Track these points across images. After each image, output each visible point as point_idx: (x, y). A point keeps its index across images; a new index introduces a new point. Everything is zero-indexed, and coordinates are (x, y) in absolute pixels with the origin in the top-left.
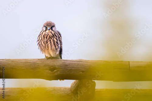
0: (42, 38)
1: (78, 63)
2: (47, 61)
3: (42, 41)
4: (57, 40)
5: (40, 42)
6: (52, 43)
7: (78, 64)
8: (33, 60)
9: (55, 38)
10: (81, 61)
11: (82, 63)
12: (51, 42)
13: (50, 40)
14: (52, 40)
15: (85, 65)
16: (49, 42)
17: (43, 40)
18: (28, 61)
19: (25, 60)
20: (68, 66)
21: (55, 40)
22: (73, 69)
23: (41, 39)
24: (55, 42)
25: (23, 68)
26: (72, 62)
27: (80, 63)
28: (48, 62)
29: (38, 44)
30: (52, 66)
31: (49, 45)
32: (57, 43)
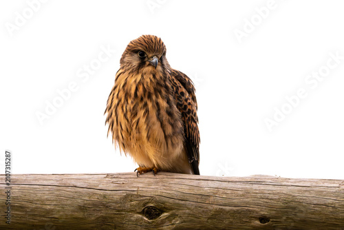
0: (120, 101)
1: (248, 186)
2: (139, 180)
3: (120, 111)
4: (168, 102)
5: (114, 114)
6: (153, 113)
7: (247, 193)
8: (87, 177)
9: (163, 98)
10: (259, 183)
11: (262, 187)
12: (147, 111)
13: (146, 105)
14: (150, 105)
15: (271, 196)
16: (141, 113)
17: (122, 107)
18: (69, 182)
19: (58, 178)
20: (212, 199)
21: (163, 104)
22: (228, 208)
23: (116, 101)
24: (163, 112)
25: (48, 207)
26: (224, 185)
27: (255, 187)
28: (141, 185)
29: (108, 120)
30: (152, 199)
31: (143, 120)
32: (170, 114)
